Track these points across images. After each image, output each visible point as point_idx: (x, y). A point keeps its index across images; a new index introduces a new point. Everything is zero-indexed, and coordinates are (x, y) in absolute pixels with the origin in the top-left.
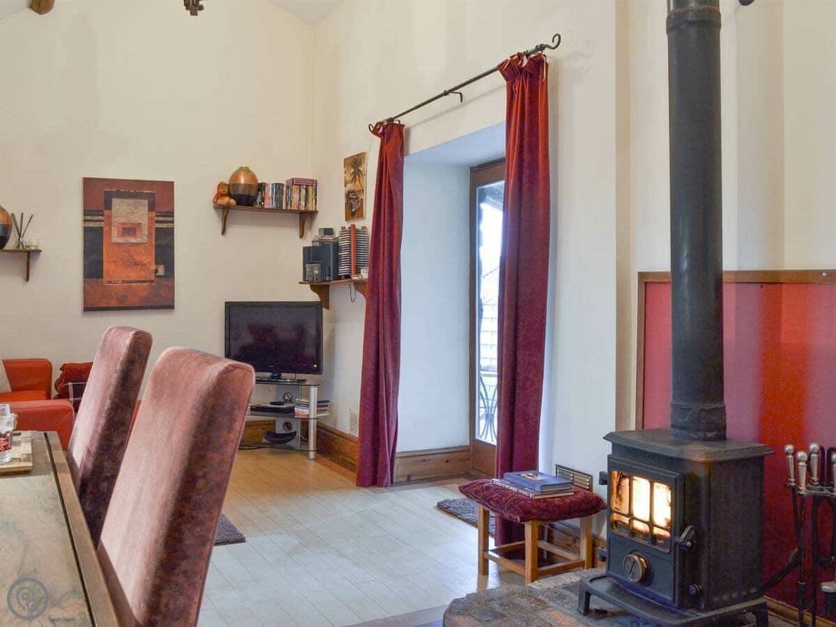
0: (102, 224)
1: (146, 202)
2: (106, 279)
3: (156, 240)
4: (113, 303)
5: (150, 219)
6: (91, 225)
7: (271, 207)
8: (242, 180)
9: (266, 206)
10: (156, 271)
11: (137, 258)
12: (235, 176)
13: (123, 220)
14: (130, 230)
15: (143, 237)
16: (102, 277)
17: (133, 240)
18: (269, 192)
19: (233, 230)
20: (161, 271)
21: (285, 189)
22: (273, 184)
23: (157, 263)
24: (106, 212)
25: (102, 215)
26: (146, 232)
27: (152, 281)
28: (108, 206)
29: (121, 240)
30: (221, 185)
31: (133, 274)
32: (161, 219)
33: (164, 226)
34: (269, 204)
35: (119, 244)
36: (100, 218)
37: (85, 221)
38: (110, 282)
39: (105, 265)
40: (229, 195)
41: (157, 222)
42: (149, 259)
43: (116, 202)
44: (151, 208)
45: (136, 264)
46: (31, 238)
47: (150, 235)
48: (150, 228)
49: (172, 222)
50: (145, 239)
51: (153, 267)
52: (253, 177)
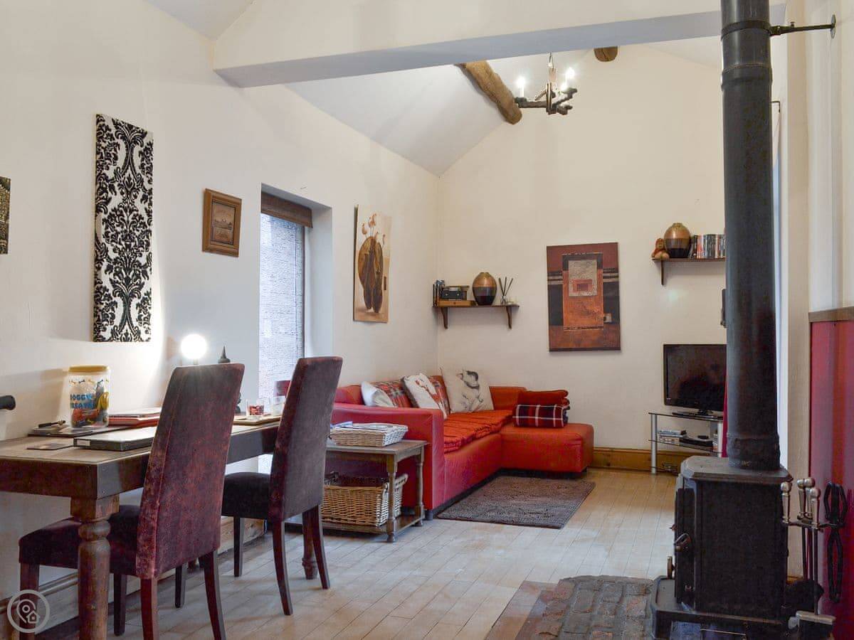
0: (561, 282)
1: (595, 261)
2: (565, 325)
3: (604, 293)
4: (571, 346)
5: (599, 276)
6: (553, 283)
7: (703, 257)
8: (674, 236)
9: (699, 257)
10: (605, 319)
11: (589, 308)
12: (669, 232)
13: (577, 278)
14: (583, 286)
15: (593, 291)
16: (562, 324)
17: (585, 294)
18: (702, 243)
19: (671, 281)
20: (609, 319)
21: (717, 239)
22: (704, 236)
23: (606, 312)
24: (564, 272)
25: (561, 275)
26: (596, 287)
27: (601, 327)
28: (566, 267)
29: (575, 294)
30: (659, 241)
31: (586, 322)
32: (608, 275)
33: (610, 280)
34: (701, 254)
35: (573, 298)
36: (560, 277)
37: (548, 280)
38: (568, 328)
39: (564, 315)
40: (663, 250)
41: (605, 277)
42: (598, 308)
43: (571, 263)
44: (599, 267)
45: (588, 313)
46: (512, 297)
47: (598, 290)
48: (599, 283)
49: (617, 277)
50: (595, 292)
51: (602, 315)
52: (685, 231)
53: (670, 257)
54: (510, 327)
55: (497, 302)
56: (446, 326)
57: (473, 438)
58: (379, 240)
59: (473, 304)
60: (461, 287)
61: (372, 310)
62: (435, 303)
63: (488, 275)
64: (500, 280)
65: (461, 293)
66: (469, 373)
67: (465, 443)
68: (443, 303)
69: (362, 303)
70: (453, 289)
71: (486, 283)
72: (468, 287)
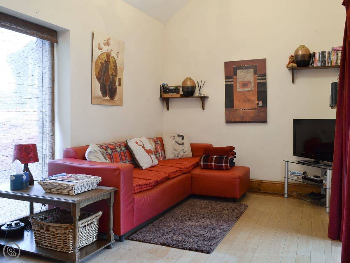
0: (233, 83)
1: (252, 70)
2: (235, 108)
3: (258, 89)
4: (238, 120)
5: (255, 78)
6: (228, 83)
7: (318, 66)
8: (300, 53)
9: (315, 66)
10: (258, 104)
11: (248, 98)
12: (297, 51)
13: (242, 80)
14: (245, 85)
15: (252, 87)
16: (233, 107)
17: (247, 89)
18: (317, 57)
19: (298, 81)
20: (260, 104)
21: (327, 54)
22: (319, 53)
23: (258, 100)
24: (234, 77)
25: (233, 79)
26: (253, 85)
27: (257, 109)
28: (235, 74)
29: (241, 90)
30: (291, 57)
31: (248, 106)
32: (260, 78)
33: (262, 81)
34: (317, 64)
35: (240, 92)
36: (232, 80)
37: (225, 82)
38: (236, 110)
39: (234, 102)
40: (293, 62)
41: (258, 79)
42: (254, 98)
43: (239, 72)
44: (255, 73)
45: (249, 101)
46: (205, 92)
47: (254, 87)
48: (254, 83)
49: (266, 79)
50: (252, 89)
51: (257, 102)
52: (307, 50)
53: (298, 66)
54: (203, 109)
55: (196, 94)
56: (168, 109)
57: (168, 179)
58: (114, 54)
59: (182, 96)
60: (177, 87)
61: (108, 98)
62: (161, 96)
63: (190, 79)
64: (198, 82)
65: (176, 90)
66: (178, 136)
67: (157, 184)
68: (166, 96)
69: (99, 93)
70: (171, 88)
71: (189, 84)
72: (180, 86)
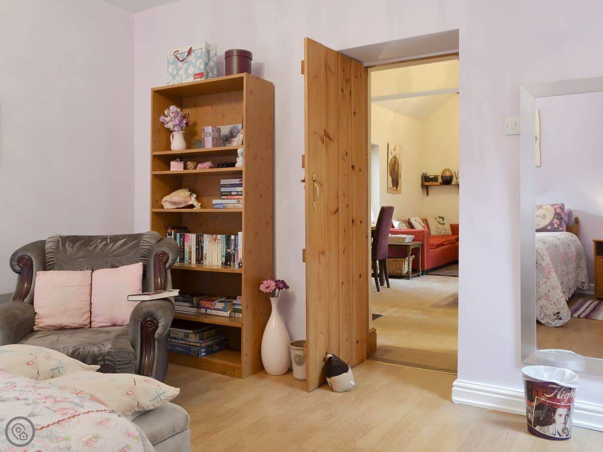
55: (454, 182)
56: (428, 195)
57: (442, 245)
58: (397, 157)
59: (441, 184)
60: (436, 176)
61: (395, 188)
62: (422, 184)
63: (449, 170)
64: (455, 172)
65: (435, 179)
66: (440, 217)
67: (438, 246)
68: (426, 184)
69: (391, 185)
70: (431, 177)
71: (448, 174)
72: (439, 176)
